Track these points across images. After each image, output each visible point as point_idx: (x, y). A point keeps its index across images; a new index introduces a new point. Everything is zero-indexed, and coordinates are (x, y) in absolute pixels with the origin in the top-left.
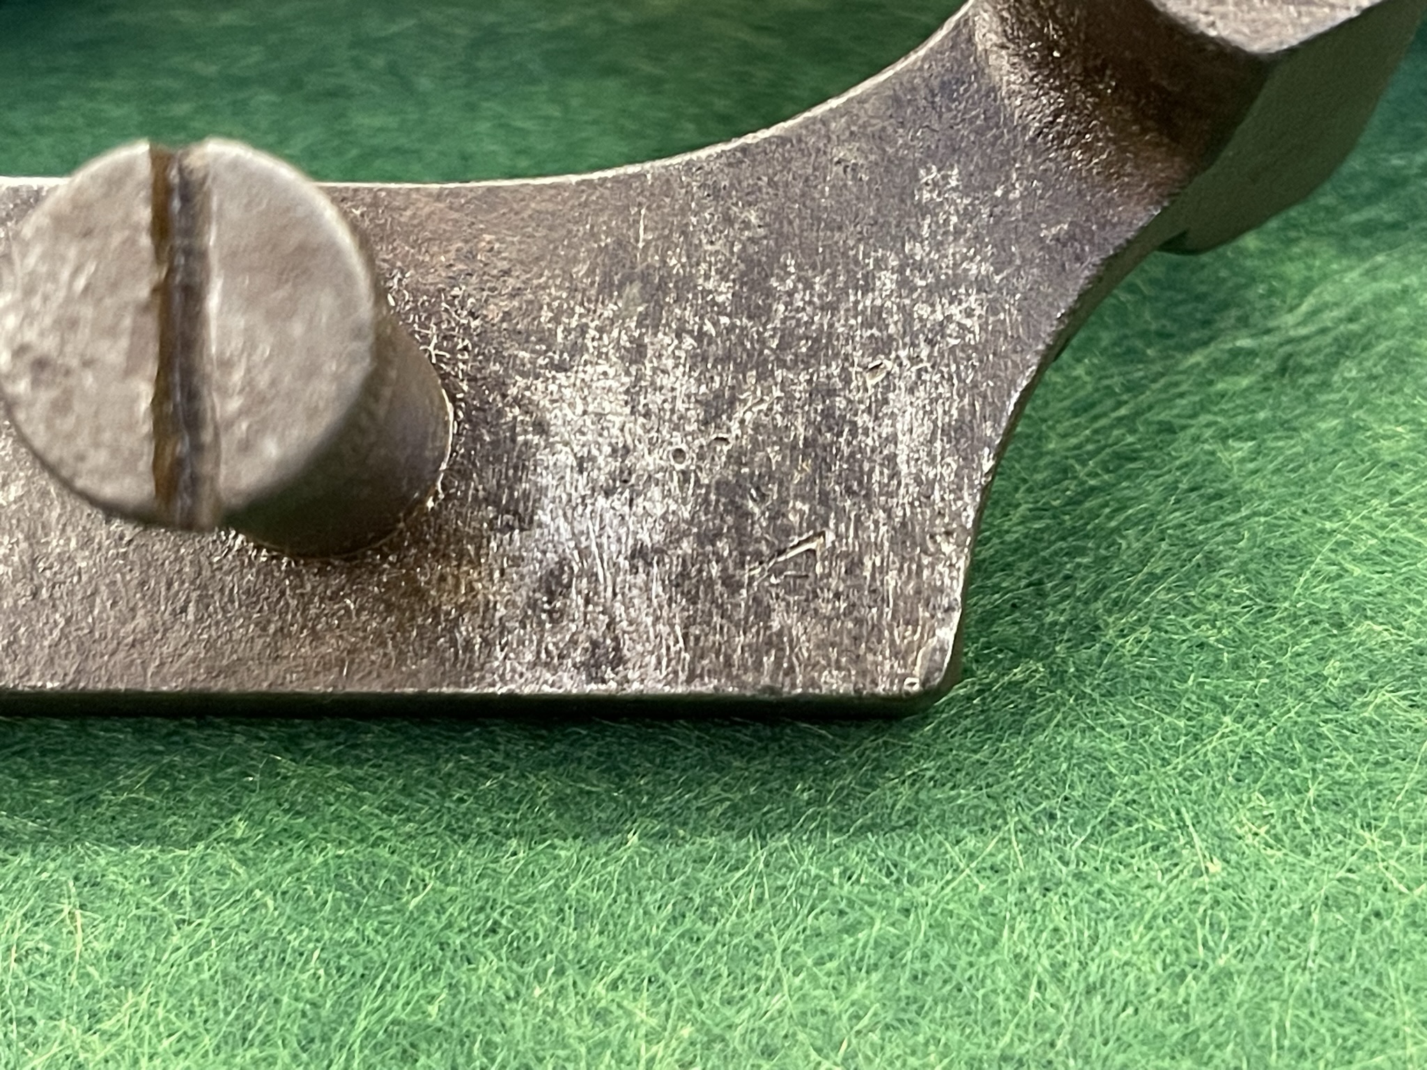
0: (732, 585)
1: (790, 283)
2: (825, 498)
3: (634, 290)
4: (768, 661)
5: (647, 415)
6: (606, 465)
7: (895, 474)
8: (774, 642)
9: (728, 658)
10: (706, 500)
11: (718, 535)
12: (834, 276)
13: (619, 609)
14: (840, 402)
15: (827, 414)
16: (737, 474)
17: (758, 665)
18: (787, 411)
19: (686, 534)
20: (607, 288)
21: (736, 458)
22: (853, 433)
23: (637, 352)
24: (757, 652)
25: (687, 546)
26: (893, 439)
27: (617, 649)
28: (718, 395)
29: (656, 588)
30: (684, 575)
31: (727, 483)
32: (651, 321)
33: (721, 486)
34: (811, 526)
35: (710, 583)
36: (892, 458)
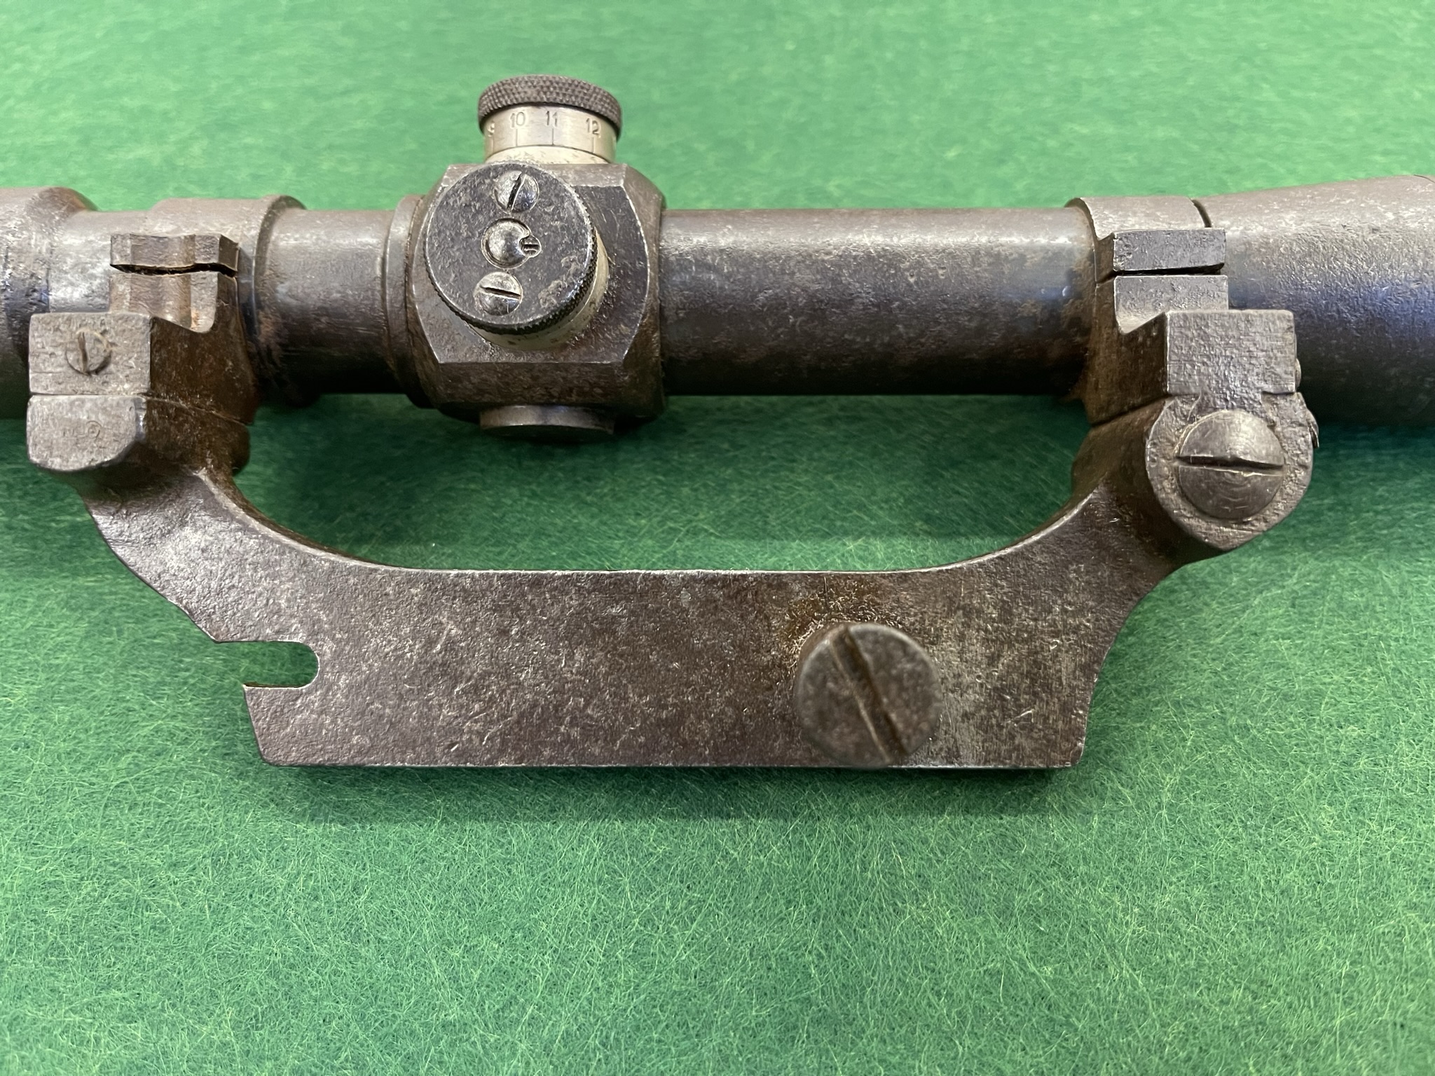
0: (1001, 728)
1: (1020, 610)
2: (1035, 694)
3: (960, 612)
4: (1014, 755)
5: (966, 662)
6: (951, 681)
7: (1061, 684)
8: (1017, 748)
9: (999, 754)
10: (990, 695)
11: (995, 708)
12: (1037, 607)
13: (958, 736)
14: (1040, 657)
15: (1035, 661)
16: (1001, 684)
17: (1010, 758)
18: (1019, 661)
19: (983, 707)
20: (950, 613)
21: (1000, 678)
22: (1045, 668)
23: (961, 638)
24: (1010, 752)
25: (983, 712)
26: (1060, 671)
27: (958, 751)
28: (993, 654)
29: (972, 728)
30: (981, 724)
31: (998, 689)
32: (967, 625)
33: (995, 689)
34: (1029, 704)
35: (992, 726)
36: (1060, 678)
